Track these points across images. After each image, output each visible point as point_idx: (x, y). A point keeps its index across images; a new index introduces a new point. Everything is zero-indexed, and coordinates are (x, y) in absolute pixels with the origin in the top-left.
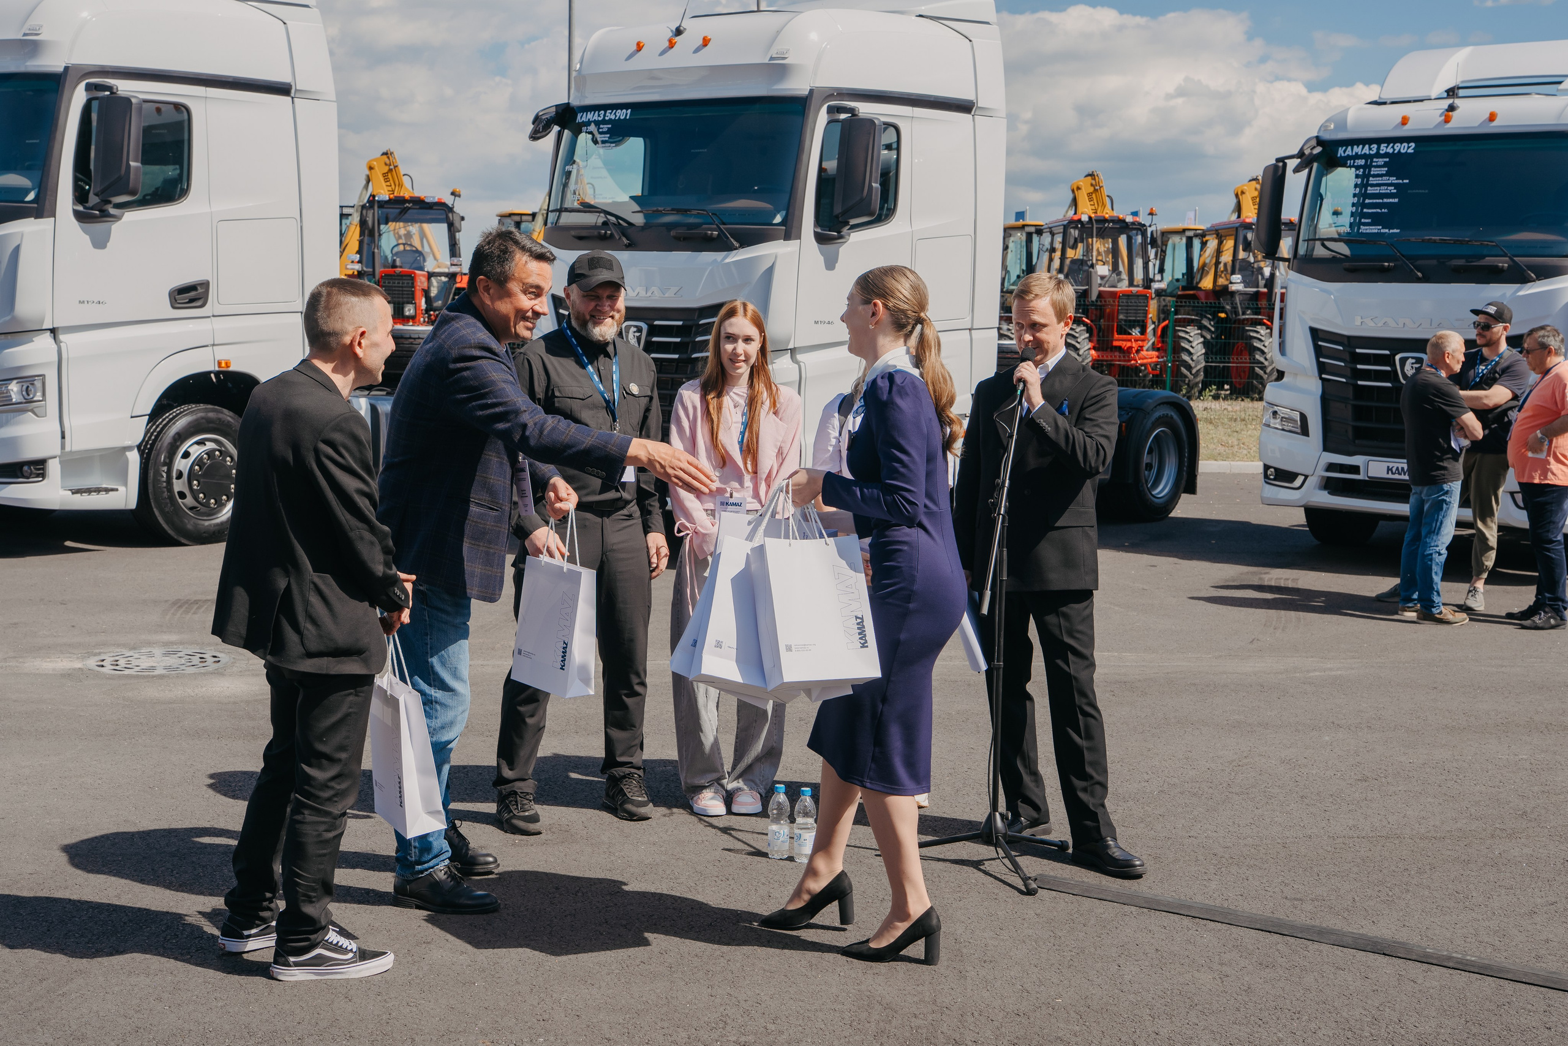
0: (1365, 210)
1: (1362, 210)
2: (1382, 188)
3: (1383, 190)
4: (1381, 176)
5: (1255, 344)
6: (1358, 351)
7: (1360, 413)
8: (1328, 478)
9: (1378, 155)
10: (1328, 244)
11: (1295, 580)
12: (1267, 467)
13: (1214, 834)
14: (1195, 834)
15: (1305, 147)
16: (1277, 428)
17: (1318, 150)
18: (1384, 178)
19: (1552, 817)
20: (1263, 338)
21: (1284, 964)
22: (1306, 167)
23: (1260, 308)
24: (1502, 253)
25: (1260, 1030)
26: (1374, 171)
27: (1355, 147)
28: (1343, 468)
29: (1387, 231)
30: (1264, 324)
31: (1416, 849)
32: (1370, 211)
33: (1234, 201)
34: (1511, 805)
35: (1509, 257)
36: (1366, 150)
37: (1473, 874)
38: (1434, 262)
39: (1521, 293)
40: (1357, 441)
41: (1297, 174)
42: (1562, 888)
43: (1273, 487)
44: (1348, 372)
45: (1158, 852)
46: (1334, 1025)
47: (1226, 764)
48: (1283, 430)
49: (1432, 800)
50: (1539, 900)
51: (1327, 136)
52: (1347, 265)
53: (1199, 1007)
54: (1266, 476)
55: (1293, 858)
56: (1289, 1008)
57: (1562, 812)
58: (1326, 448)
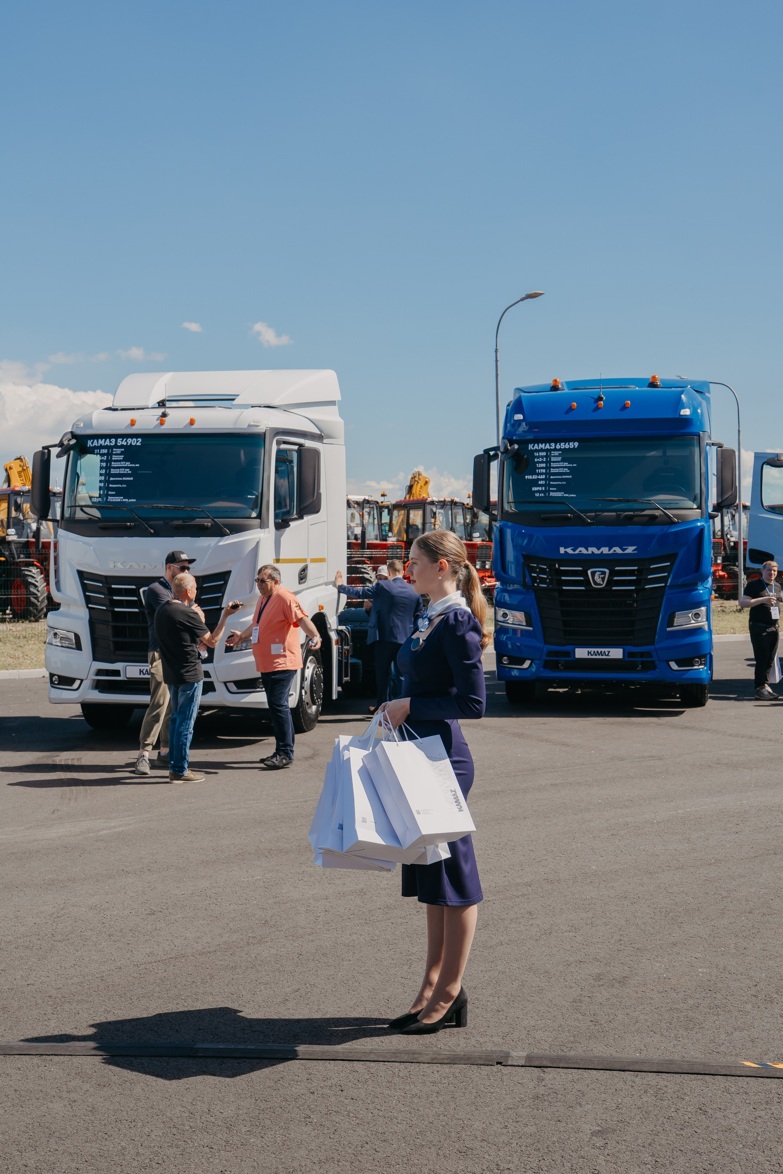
0: (110, 486)
1: (108, 485)
2: (121, 469)
3: (122, 471)
4: (120, 461)
5: (29, 580)
6: (113, 586)
7: (117, 631)
8: (98, 680)
9: (116, 446)
10: (84, 509)
11: (79, 759)
12: (52, 675)
13: (47, 979)
14: (33, 982)
15: (64, 440)
16: (57, 646)
17: (73, 442)
18: (122, 463)
19: (284, 922)
20: (35, 576)
21: (117, 1081)
22: (65, 454)
23: (30, 554)
24: (207, 516)
25: (107, 1143)
26: (114, 458)
27: (100, 440)
28: (108, 672)
29: (127, 500)
30: (36, 566)
31: (198, 964)
32: (114, 486)
33: (5, 474)
34: (257, 917)
35: (211, 518)
36: (108, 443)
37: (240, 977)
38: (161, 522)
39: (221, 543)
40: (117, 652)
41: (59, 459)
42: (301, 976)
43: (57, 690)
44: (108, 603)
45: (5, 1003)
46: (162, 1125)
47: (48, 918)
48: (62, 646)
49: (203, 922)
50: (288, 990)
51: (78, 432)
52: (101, 524)
53: (57, 1134)
54: (52, 682)
55: (110, 988)
56: (127, 1118)
57: (290, 917)
58: (95, 659)
